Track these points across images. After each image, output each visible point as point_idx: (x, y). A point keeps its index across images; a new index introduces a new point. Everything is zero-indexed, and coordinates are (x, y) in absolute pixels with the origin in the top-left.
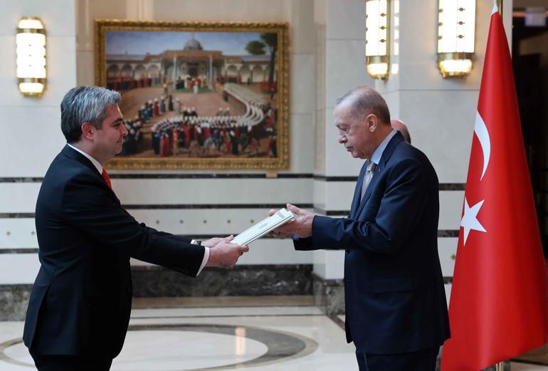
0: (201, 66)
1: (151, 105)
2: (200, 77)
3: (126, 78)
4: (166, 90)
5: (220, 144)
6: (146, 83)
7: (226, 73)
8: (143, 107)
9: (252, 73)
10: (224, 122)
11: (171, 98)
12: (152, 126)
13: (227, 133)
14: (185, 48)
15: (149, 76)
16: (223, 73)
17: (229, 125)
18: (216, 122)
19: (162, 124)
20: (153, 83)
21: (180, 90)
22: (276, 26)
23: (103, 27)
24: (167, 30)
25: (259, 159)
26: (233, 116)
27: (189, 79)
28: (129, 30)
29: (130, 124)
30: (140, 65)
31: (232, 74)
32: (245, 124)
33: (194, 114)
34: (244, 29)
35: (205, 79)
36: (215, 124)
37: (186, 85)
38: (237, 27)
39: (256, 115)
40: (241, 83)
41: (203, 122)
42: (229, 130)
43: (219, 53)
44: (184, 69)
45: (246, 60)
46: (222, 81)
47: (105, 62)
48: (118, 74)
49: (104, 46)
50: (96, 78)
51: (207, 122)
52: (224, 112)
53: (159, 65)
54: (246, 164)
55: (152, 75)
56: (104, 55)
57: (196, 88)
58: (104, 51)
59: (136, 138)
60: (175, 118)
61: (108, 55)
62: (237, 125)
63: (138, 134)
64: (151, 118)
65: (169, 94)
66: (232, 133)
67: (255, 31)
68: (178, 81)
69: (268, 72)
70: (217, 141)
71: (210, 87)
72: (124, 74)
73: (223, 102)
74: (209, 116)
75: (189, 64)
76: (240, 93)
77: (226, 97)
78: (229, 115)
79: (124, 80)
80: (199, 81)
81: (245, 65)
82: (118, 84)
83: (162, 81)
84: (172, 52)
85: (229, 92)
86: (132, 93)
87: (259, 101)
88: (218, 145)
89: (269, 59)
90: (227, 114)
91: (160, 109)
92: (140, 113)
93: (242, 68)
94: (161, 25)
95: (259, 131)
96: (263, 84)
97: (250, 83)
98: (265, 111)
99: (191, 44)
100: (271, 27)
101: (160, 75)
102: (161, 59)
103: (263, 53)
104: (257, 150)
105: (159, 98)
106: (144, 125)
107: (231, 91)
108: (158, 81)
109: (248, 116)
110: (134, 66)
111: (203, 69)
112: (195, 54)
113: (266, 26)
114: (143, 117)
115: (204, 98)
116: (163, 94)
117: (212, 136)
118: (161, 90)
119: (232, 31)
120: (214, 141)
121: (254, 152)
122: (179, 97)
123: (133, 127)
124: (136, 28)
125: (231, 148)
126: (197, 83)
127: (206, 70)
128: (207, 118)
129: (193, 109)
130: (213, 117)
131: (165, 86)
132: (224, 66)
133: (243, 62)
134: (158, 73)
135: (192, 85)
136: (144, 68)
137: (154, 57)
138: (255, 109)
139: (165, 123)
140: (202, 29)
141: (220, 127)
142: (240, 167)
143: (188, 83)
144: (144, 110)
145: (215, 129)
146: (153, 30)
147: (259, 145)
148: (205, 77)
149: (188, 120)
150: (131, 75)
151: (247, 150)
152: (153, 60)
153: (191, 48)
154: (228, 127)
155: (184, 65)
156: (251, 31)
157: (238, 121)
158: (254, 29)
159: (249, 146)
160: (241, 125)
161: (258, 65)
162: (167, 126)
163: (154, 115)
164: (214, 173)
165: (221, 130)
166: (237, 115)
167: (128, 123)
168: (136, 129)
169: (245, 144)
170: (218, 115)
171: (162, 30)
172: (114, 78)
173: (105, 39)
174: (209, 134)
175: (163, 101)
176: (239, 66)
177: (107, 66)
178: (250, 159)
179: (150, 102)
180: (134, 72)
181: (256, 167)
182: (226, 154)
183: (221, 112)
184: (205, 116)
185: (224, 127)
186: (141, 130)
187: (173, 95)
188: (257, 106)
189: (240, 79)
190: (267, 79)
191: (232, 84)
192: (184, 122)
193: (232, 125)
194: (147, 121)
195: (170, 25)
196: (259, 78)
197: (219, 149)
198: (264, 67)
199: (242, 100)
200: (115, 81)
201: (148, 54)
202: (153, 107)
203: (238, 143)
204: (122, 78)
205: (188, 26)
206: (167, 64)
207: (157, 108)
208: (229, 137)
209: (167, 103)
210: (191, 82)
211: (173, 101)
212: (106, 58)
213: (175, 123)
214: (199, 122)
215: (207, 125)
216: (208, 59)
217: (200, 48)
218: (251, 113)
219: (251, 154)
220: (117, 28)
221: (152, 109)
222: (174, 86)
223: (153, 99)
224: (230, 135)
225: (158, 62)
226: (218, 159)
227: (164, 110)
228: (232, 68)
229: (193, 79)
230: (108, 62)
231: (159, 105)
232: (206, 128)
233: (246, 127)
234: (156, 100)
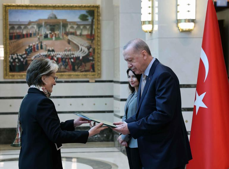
0: (57, 27)
1: (31, 46)
2: (56, 32)
3: (19, 33)
4: (39, 39)
5: (66, 66)
6: (29, 35)
7: (69, 30)
8: (27, 48)
9: (82, 30)
10: (68, 55)
11: (41, 43)
12: (32, 57)
13: (70, 60)
14: (48, 18)
15: (31, 32)
16: (67, 30)
17: (71, 56)
18: (64, 54)
19: (37, 56)
20: (32, 35)
21: (46, 39)
22: (93, 7)
23: (7, 8)
24: (39, 9)
25: (86, 73)
26: (73, 51)
27: (51, 33)
28: (20, 9)
29: (21, 56)
30: (26, 26)
31: (72, 30)
32: (79, 56)
33: (53, 51)
34: (77, 8)
35: (59, 33)
36: (63, 56)
37: (49, 36)
38: (74, 7)
39: (84, 51)
40: (76, 35)
41: (58, 54)
42: (71, 58)
43: (65, 20)
44: (48, 28)
45: (79, 23)
46: (67, 34)
47: (8, 25)
48: (15, 31)
49: (8, 17)
50: (4, 33)
51: (60, 55)
52: (68, 49)
53: (35, 26)
54: (79, 75)
55: (32, 31)
56: (8, 22)
57: (54, 38)
58: (8, 20)
59: (24, 63)
60: (44, 53)
61: (10, 22)
62: (74, 56)
63: (25, 61)
64: (31, 53)
65: (41, 41)
66: (72, 60)
67: (83, 9)
68: (45, 34)
69: (90, 29)
70: (65, 64)
71: (61, 37)
72: (18, 31)
73: (67, 45)
74: (60, 52)
75: (50, 26)
76: (76, 40)
77: (69, 42)
78: (71, 51)
79: (18, 34)
80: (56, 34)
81: (79, 26)
82: (15, 36)
83: (37, 35)
84: (42, 20)
85: (70, 39)
86: (21, 41)
87: (86, 44)
88: (65, 67)
89: (90, 23)
90: (69, 50)
91: (36, 48)
92: (26, 50)
93: (77, 28)
94: (36, 7)
95: (86, 59)
96: (87, 35)
97: (81, 35)
98: (89, 49)
99: (51, 16)
100: (92, 7)
101: (36, 31)
102: (36, 23)
103: (87, 20)
104: (85, 68)
105: (35, 43)
106: (28, 56)
107: (72, 39)
108: (35, 34)
109: (80, 52)
110: (23, 27)
111: (57, 28)
112: (53, 21)
113: (89, 7)
114: (27, 52)
115: (58, 42)
116: (38, 41)
117: (62, 62)
118: (37, 39)
119: (72, 9)
120: (63, 64)
121: (83, 70)
122: (45, 42)
123: (22, 58)
124: (24, 8)
125: (72, 67)
126: (54, 35)
127: (59, 29)
128: (59, 53)
129: (53, 48)
130: (63, 52)
131: (38, 37)
132: (68, 26)
133: (77, 25)
134: (34, 30)
135: (52, 36)
136: (28, 28)
137: (33, 22)
138: (84, 48)
139: (38, 55)
140: (57, 8)
141: (66, 57)
142: (76, 77)
143: (50, 36)
144: (28, 49)
145: (63, 58)
146: (32, 9)
147: (86, 66)
148: (58, 32)
149: (50, 54)
150: (21, 31)
151: (80, 69)
152: (32, 24)
153: (51, 18)
154: (70, 57)
155: (48, 27)
156: (81, 9)
157: (75, 54)
158: (83, 8)
159: (80, 67)
160: (77, 56)
161: (85, 26)
162: (40, 57)
163: (33, 51)
164: (63, 80)
165: (66, 58)
166: (74, 51)
167: (20, 55)
168: (24, 58)
169: (78, 66)
170: (65, 51)
171: (37, 9)
172: (13, 33)
173: (8, 14)
174: (61, 61)
175: (38, 44)
176: (75, 26)
177: (9, 27)
178: (81, 73)
179: (31, 45)
180: (23, 30)
181: (84, 77)
182: (69, 71)
183: (66, 50)
184: (58, 52)
185: (68, 57)
186: (27, 59)
187: (43, 41)
188: (85, 46)
189: (76, 33)
190: (89, 33)
191: (72, 36)
192: (48, 55)
193: (72, 56)
194: (30, 54)
195: (41, 7)
196: (85, 33)
197: (66, 68)
198: (88, 27)
199: (77, 44)
200: (13, 34)
201: (30, 21)
202: (33, 47)
203: (75, 65)
204: (17, 33)
205: (50, 7)
206: (40, 26)
207: (34, 48)
208: (70, 62)
209: (39, 45)
210: (51, 35)
211: (42, 44)
212: (9, 23)
213: (43, 55)
214: (56, 55)
215: (60, 56)
216: (60, 23)
217: (56, 18)
218: (81, 50)
219: (82, 70)
220: (14, 8)
221: (32, 49)
222: (43, 37)
223: (32, 43)
224: (71, 61)
225: (35, 25)
226: (65, 73)
227: (38, 49)
228: (72, 27)
229: (53, 33)
230: (10, 25)
231: (35, 46)
232: (59, 58)
233: (79, 57)
234: (34, 44)
